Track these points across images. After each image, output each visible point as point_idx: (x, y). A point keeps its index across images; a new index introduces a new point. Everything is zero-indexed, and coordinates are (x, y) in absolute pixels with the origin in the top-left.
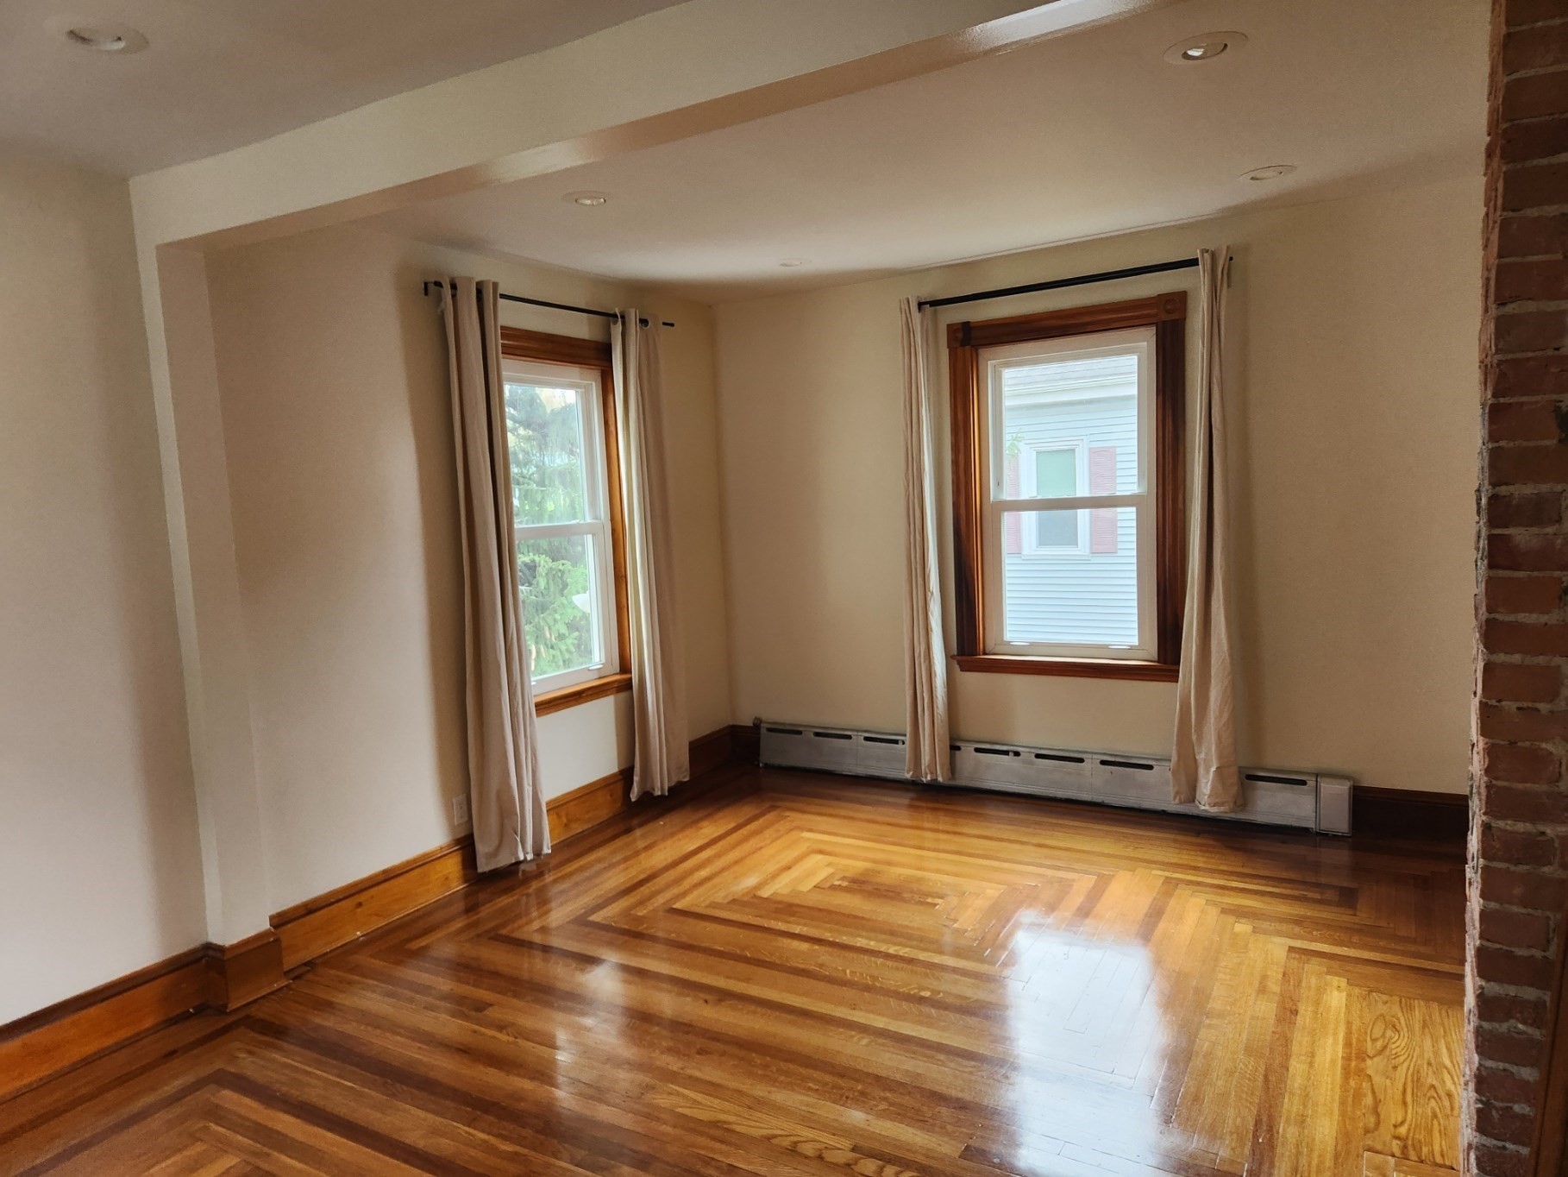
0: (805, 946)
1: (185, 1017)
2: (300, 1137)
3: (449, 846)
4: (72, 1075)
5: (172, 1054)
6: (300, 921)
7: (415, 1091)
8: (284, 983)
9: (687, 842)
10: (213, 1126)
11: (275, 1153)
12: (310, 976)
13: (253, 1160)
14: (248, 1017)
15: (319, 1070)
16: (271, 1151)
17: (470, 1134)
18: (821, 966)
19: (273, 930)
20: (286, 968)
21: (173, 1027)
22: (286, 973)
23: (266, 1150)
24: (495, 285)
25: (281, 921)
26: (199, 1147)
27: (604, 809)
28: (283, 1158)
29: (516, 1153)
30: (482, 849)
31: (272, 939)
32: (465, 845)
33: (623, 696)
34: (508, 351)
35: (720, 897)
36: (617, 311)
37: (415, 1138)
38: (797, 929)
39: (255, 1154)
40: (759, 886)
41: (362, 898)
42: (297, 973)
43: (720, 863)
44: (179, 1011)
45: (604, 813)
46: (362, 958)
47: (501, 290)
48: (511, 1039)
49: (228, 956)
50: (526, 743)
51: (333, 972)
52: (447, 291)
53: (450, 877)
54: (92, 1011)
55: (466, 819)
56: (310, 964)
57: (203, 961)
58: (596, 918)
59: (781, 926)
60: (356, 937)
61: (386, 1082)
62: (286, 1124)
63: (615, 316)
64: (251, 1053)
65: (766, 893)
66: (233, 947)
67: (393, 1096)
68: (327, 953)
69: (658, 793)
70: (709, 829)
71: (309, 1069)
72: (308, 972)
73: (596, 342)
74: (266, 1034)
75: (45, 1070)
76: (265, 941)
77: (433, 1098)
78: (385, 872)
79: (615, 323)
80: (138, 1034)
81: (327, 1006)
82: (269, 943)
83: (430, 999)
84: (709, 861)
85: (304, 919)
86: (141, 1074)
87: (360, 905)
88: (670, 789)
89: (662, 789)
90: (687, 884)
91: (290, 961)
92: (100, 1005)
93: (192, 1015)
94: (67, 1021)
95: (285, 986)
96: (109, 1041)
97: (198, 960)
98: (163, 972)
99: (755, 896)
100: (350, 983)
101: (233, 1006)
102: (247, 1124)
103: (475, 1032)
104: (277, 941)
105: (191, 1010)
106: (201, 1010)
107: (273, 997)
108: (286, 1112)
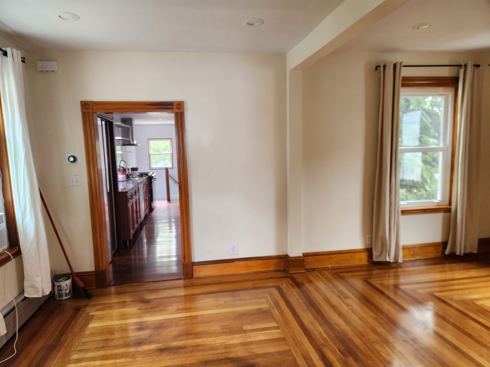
0: (478, 327)
1: (280, 271)
2: (283, 308)
3: (363, 249)
4: (253, 274)
5: (273, 278)
6: (312, 257)
7: (314, 311)
8: (304, 271)
9: (458, 275)
10: (269, 297)
11: (276, 309)
12: (311, 272)
13: (270, 308)
14: (292, 276)
15: (297, 295)
16: (275, 308)
17: (318, 327)
18: (480, 336)
19: (303, 256)
20: (306, 268)
21: (277, 272)
22: (306, 269)
23: (274, 307)
24: (401, 63)
25: (306, 255)
26: (264, 300)
27: (432, 254)
28: (276, 311)
29: (326, 338)
30: (375, 254)
31: (302, 259)
32: (369, 251)
33: (447, 214)
34: (404, 85)
35: (456, 298)
36: (463, 64)
37: (306, 322)
38: (481, 320)
39: (272, 307)
40: (477, 300)
41: (332, 256)
42: (309, 270)
43: (467, 286)
44: (279, 269)
45: (432, 255)
46: (326, 273)
47: (403, 64)
48: (348, 310)
49: (290, 259)
50: (394, 223)
51: (317, 273)
52: (382, 68)
53: (363, 259)
54: (260, 261)
55: (370, 243)
56: (313, 269)
57: (286, 259)
58: (437, 294)
59: (475, 316)
60: (328, 267)
61: (309, 305)
62: (282, 303)
63: (461, 66)
64: (287, 284)
65: (478, 303)
66: (292, 257)
67: (308, 309)
68: (319, 268)
69: (458, 254)
70: (473, 273)
71: (295, 294)
72: (312, 271)
73: (452, 77)
74: (293, 282)
75: (249, 271)
76: (300, 259)
77: (317, 314)
78: (340, 251)
79: (461, 68)
80: (269, 271)
81: (310, 282)
82: (301, 259)
83: (335, 290)
84: (463, 284)
85: (313, 257)
86: (264, 280)
87: (331, 258)
88: (464, 254)
89: (460, 252)
90: (446, 288)
91: (308, 267)
92: (261, 261)
93: (281, 271)
94: (254, 261)
95: (304, 272)
96: (263, 270)
97: (285, 258)
98: (276, 258)
99: (473, 303)
100: (319, 277)
101: (290, 272)
102: (275, 300)
103: (340, 303)
104: (304, 259)
105: (282, 270)
106: (284, 270)
107: (300, 274)
108: (284, 301)
